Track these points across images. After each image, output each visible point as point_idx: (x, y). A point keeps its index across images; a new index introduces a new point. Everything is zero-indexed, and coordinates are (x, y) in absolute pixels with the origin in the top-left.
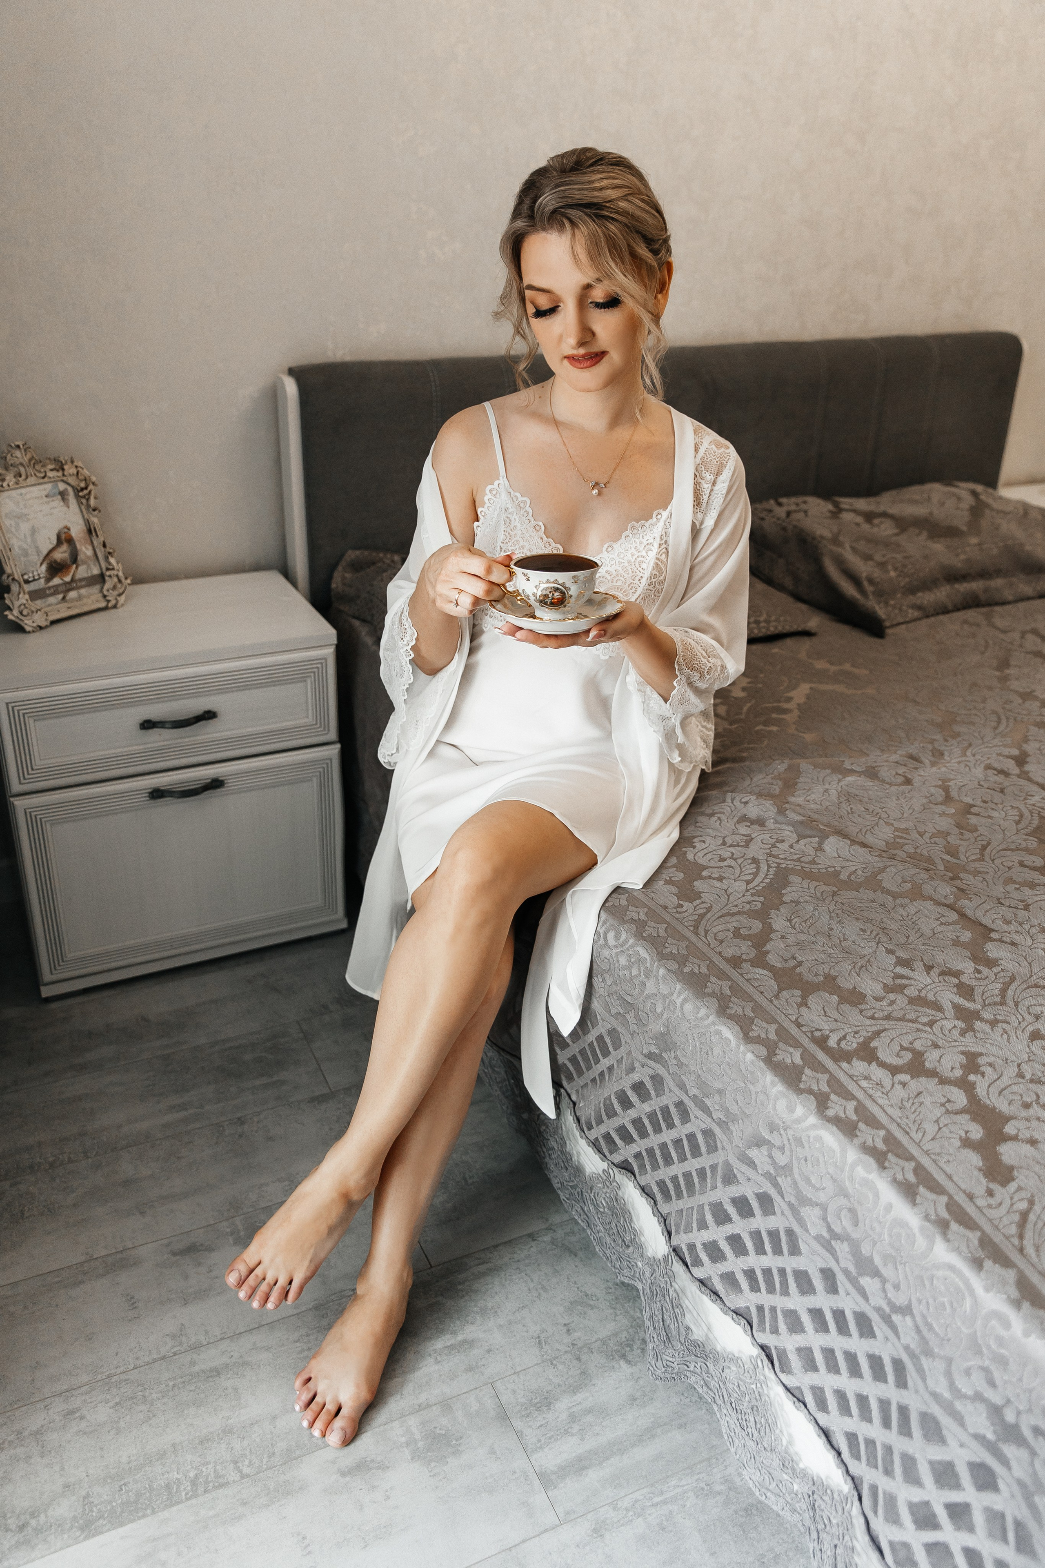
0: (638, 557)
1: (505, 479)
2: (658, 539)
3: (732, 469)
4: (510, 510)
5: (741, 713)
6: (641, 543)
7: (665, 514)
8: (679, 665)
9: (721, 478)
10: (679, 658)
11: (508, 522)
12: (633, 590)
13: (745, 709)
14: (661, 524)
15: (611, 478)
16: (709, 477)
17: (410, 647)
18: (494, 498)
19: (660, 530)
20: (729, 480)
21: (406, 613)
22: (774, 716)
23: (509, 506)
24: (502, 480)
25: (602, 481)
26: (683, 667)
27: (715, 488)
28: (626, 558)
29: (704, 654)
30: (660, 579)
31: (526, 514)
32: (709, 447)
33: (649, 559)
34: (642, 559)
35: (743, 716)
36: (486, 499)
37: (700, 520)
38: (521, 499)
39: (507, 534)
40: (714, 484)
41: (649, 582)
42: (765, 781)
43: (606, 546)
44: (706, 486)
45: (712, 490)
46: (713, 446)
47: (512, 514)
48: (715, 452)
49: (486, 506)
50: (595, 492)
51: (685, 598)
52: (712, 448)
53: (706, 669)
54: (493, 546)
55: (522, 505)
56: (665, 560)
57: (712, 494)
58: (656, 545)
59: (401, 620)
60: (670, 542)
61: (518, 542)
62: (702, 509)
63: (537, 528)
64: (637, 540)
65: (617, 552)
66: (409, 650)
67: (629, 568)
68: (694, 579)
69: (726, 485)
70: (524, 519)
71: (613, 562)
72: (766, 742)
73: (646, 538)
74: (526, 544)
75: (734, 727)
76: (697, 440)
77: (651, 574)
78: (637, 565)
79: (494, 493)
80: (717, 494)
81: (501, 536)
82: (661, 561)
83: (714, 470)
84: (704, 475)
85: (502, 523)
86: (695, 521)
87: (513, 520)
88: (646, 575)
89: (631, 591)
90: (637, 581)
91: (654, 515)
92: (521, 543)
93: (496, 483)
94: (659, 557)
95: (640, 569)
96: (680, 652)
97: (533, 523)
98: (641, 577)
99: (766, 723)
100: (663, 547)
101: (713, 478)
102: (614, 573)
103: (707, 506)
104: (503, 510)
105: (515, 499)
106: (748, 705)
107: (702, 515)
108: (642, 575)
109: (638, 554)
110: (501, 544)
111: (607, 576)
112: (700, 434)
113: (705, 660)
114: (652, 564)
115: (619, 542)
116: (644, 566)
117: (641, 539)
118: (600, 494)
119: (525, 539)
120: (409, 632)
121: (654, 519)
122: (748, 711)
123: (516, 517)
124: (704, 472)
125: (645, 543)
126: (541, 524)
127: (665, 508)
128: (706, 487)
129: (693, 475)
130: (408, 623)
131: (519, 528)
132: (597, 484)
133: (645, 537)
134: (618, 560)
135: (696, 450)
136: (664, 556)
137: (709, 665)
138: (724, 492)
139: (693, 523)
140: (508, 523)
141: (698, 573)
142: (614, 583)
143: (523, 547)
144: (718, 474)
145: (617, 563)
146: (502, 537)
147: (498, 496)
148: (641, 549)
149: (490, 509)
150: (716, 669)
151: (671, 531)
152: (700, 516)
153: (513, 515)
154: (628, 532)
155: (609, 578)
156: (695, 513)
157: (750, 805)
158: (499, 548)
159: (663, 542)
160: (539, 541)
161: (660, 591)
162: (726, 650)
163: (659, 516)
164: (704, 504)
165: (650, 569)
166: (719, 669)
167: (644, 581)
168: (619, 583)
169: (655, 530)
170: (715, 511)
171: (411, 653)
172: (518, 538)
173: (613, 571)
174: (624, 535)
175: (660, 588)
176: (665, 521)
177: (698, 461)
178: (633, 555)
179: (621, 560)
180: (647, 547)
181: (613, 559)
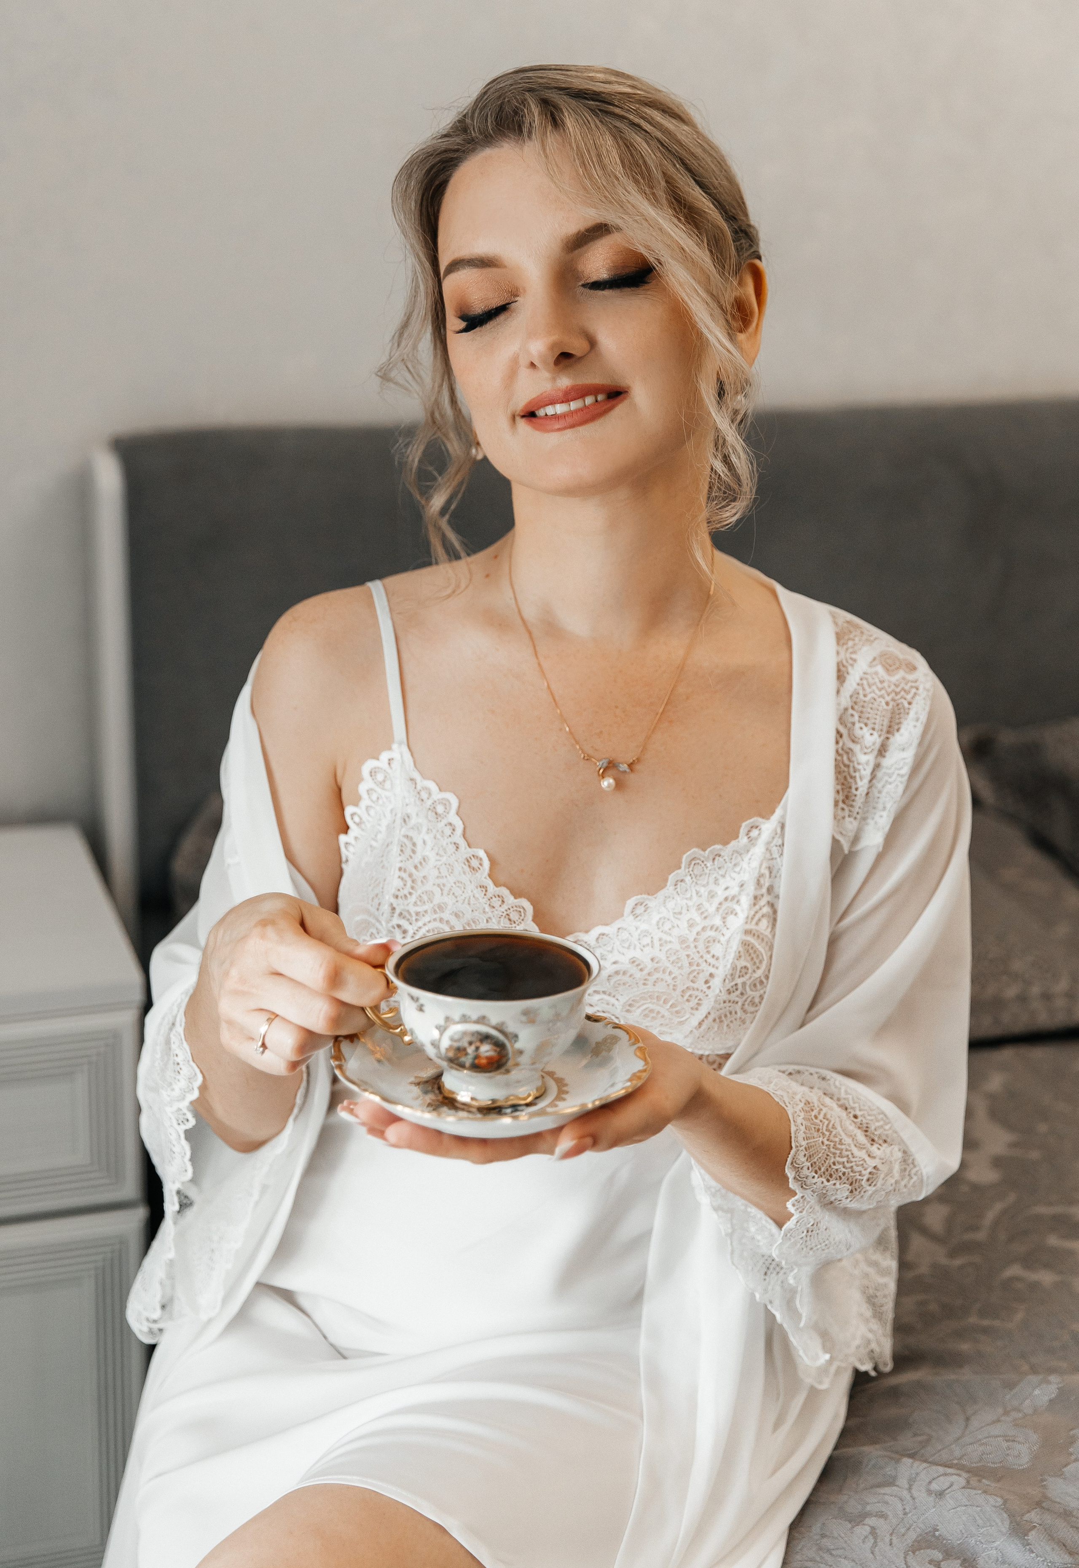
0: (704, 929)
1: (405, 748)
2: (751, 888)
3: (923, 718)
4: (413, 821)
5: (976, 1228)
6: (712, 895)
7: (768, 827)
8: (798, 1170)
9: (898, 739)
10: (798, 1154)
11: (409, 846)
12: (694, 1002)
13: (990, 1216)
14: (758, 851)
15: (644, 749)
16: (870, 738)
17: (186, 1103)
18: (379, 790)
19: (755, 864)
20: (916, 743)
21: (180, 1029)
22: (1053, 1241)
23: (412, 810)
24: (399, 752)
25: (624, 757)
26: (805, 1172)
27: (886, 762)
28: (676, 932)
29: (861, 1138)
30: (756, 975)
31: (448, 831)
32: (870, 670)
33: (728, 934)
34: (712, 933)
35: (981, 1236)
36: (363, 788)
37: (851, 835)
38: (437, 795)
39: (405, 876)
40: (882, 751)
41: (729, 985)
42: (996, 1430)
43: (631, 903)
44: (863, 758)
45: (877, 766)
46: (879, 669)
47: (417, 828)
48: (882, 682)
49: (363, 804)
50: (607, 783)
51: (819, 1006)
52: (876, 673)
53: (866, 1174)
54: (376, 901)
55: (440, 809)
56: (767, 933)
57: (879, 774)
58: (745, 901)
59: (168, 1042)
60: (782, 889)
61: (430, 895)
62: (857, 810)
63: (475, 863)
64: (702, 890)
65: (655, 918)
66: (185, 1111)
67: (683, 954)
68: (839, 964)
69: (909, 756)
70: (445, 842)
71: (647, 940)
72: (1019, 1316)
73: (723, 883)
74: (449, 900)
75: (958, 1262)
76: (842, 655)
77: (734, 968)
78: (701, 947)
79: (380, 777)
80: (890, 776)
81: (394, 883)
82: (758, 936)
83: (881, 721)
84: (858, 732)
85: (395, 849)
86: (839, 837)
87: (419, 843)
88: (722, 969)
89: (687, 1006)
90: (700, 985)
91: (743, 831)
92: (437, 899)
93: (385, 756)
94: (752, 926)
95: (708, 957)
96: (799, 1139)
97: (465, 851)
98: (711, 975)
99: (1030, 1261)
100: (763, 902)
101: (879, 741)
102: (650, 966)
103: (866, 802)
104: (399, 821)
105: (424, 795)
106: (998, 1207)
107: (855, 824)
108: (712, 970)
109: (707, 923)
110: (393, 900)
111: (633, 970)
112: (850, 643)
113: (861, 1154)
114: (735, 945)
115: (661, 894)
116: (717, 949)
117: (712, 887)
118: (620, 785)
119: (446, 890)
120: (186, 1071)
121: (743, 840)
122: (997, 1223)
123: (427, 838)
124: (857, 725)
125: (721, 894)
126: (481, 853)
127: (767, 813)
128: (864, 760)
129: (832, 735)
130: (182, 1052)
131: (432, 862)
132: (611, 766)
133: (721, 881)
134: (657, 935)
135: (841, 677)
136: (764, 923)
137: (871, 1163)
138: (906, 770)
139: (835, 843)
140: (408, 852)
141: (848, 951)
142: (650, 988)
143: (441, 908)
144: (892, 727)
145: (657, 943)
146: (397, 883)
147: (388, 785)
148: (712, 909)
149: (372, 812)
150: (890, 1172)
151: (784, 865)
152: (851, 825)
153: (420, 832)
154: (681, 872)
155: (638, 975)
156: (838, 820)
157: (949, 1501)
158: (386, 908)
159: (764, 890)
160: (479, 893)
161: (757, 1000)
162: (916, 1122)
163: (755, 833)
164: (859, 801)
165: (731, 957)
166: (897, 1168)
167: (716, 983)
168: (661, 988)
169: (745, 865)
170: (885, 814)
171: (189, 1116)
172: (429, 887)
173: (647, 961)
174: (672, 878)
175: (757, 994)
176: (768, 843)
177: (845, 701)
178: (691, 926)
179: (666, 937)
180: (726, 905)
181: (646, 933)
